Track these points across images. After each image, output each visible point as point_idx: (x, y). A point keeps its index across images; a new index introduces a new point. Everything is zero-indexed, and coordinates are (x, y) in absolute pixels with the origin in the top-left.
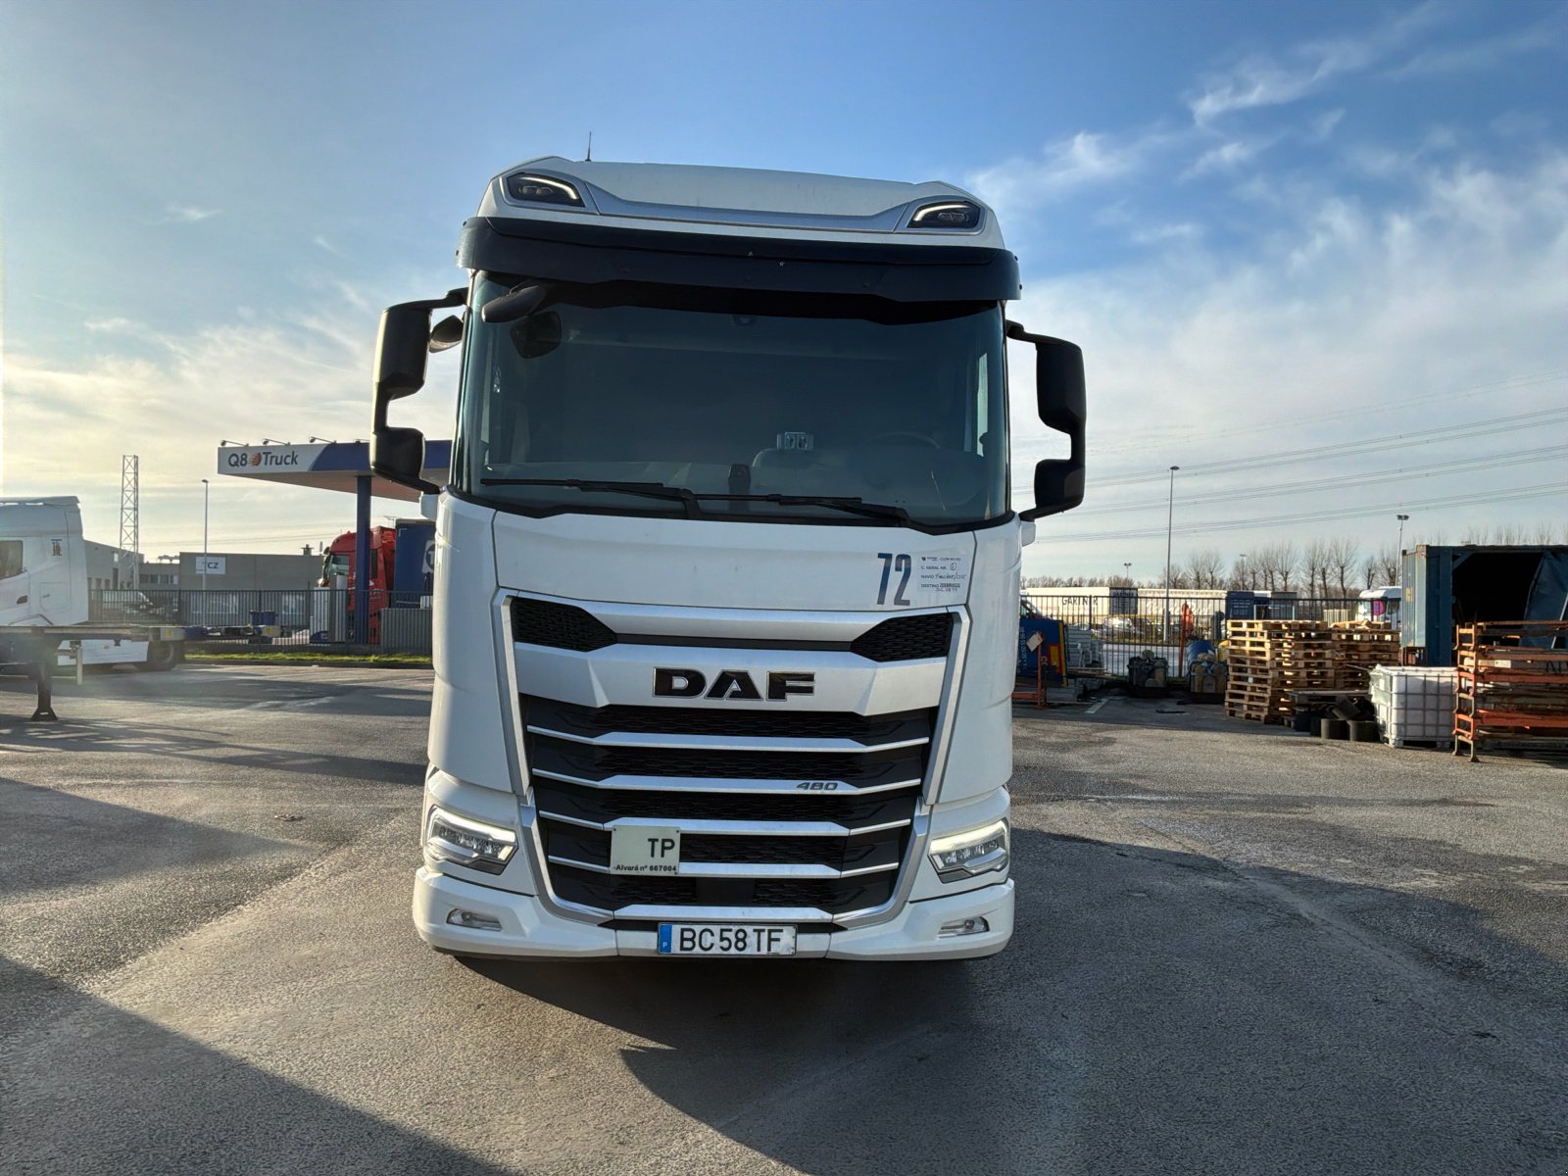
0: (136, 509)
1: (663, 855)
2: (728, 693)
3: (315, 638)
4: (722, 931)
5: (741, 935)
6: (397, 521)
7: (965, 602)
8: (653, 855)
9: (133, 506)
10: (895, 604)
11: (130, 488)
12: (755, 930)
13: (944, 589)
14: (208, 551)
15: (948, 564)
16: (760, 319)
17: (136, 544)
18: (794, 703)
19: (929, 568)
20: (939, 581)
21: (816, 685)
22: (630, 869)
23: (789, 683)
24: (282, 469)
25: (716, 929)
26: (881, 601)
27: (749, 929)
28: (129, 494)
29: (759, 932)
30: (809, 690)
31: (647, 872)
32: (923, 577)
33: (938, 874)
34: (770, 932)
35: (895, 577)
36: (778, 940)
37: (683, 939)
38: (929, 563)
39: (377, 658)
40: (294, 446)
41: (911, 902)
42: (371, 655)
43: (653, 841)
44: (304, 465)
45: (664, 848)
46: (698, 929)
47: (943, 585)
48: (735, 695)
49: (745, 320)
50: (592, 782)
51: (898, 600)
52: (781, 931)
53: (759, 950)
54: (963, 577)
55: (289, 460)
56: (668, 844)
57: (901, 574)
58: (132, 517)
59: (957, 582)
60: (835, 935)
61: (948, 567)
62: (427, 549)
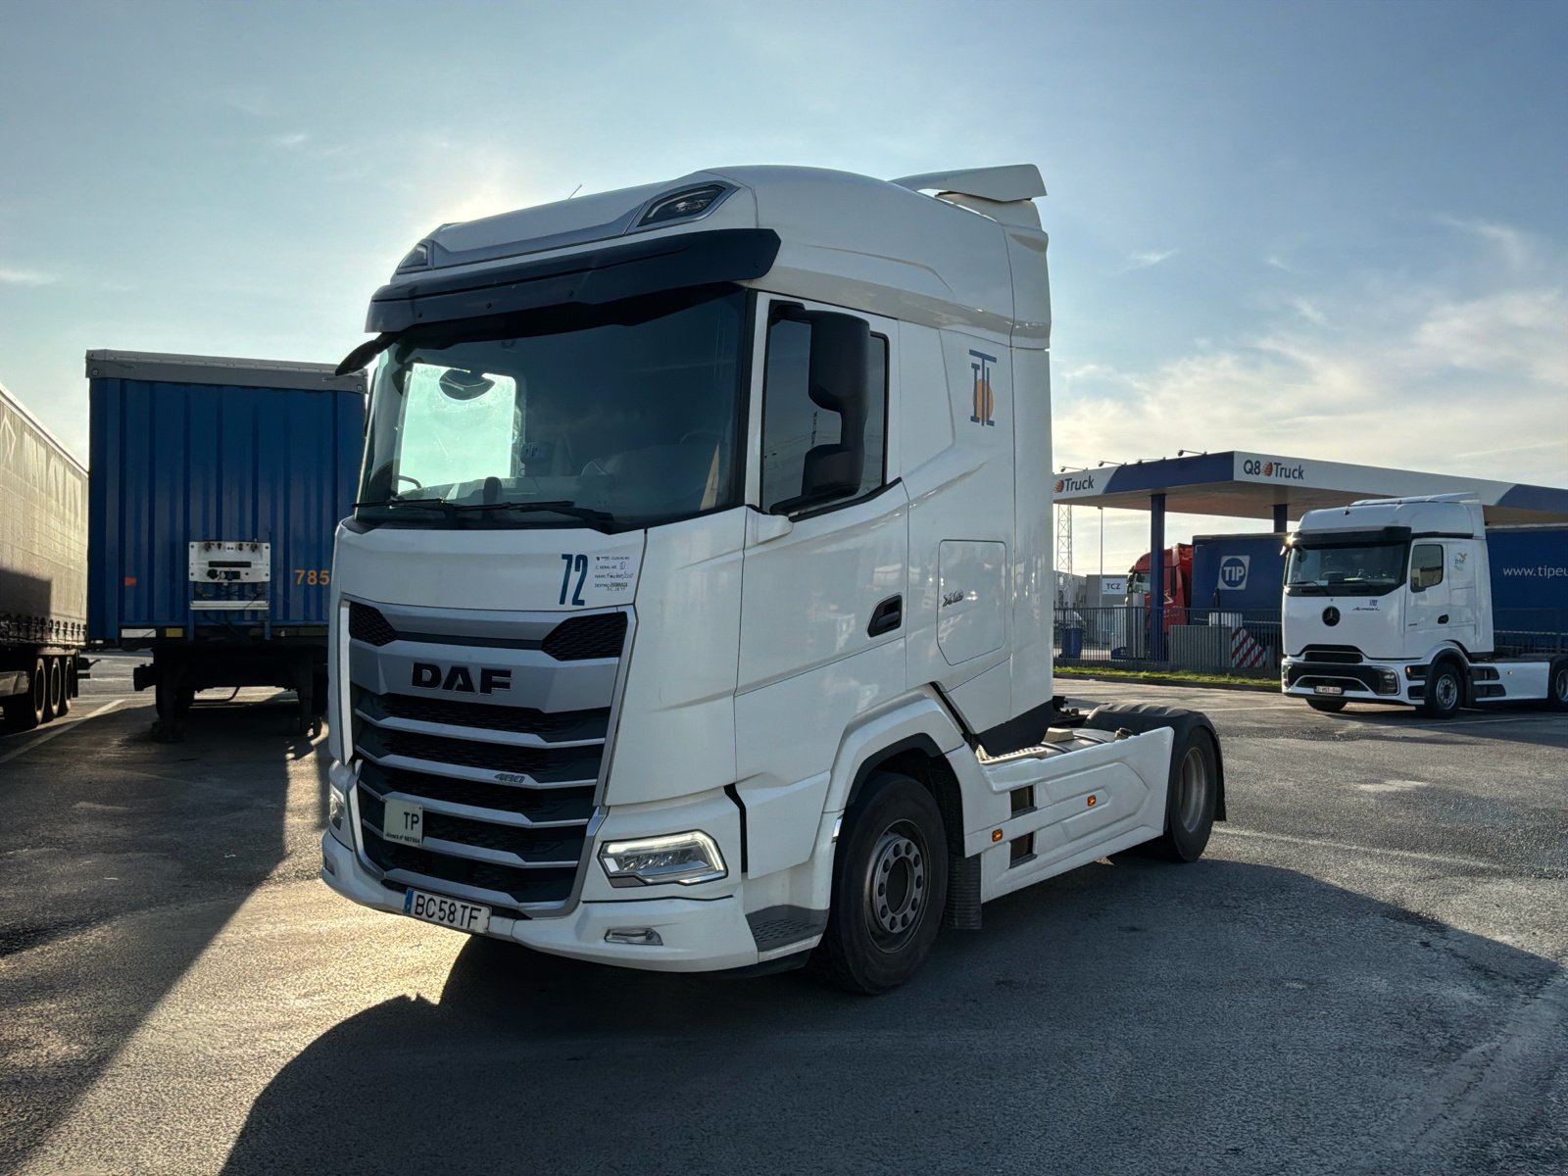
0: (1070, 537)
1: (412, 828)
2: (455, 686)
3: (1115, 653)
4: (442, 902)
5: (453, 909)
6: (1194, 537)
7: (632, 602)
8: (406, 827)
9: (1066, 534)
10: (574, 604)
11: (1065, 518)
12: (462, 906)
13: (614, 588)
14: (1104, 573)
15: (618, 563)
16: (519, 341)
17: (1070, 568)
18: (498, 698)
19: (602, 567)
20: (608, 581)
21: (513, 680)
22: (394, 836)
23: (495, 678)
24: (1082, 493)
25: (438, 899)
26: (562, 601)
27: (458, 904)
28: (1063, 523)
29: (465, 907)
30: (507, 685)
31: (403, 842)
32: (596, 576)
33: (609, 878)
34: (472, 909)
35: (575, 576)
36: (476, 918)
37: (418, 905)
38: (602, 562)
39: (1147, 674)
40: (1090, 471)
41: (584, 902)
42: (1142, 671)
43: (407, 814)
44: (1099, 488)
45: (413, 822)
46: (427, 896)
47: (613, 585)
48: (460, 688)
49: (508, 342)
50: (374, 757)
51: (576, 601)
52: (480, 910)
53: (461, 924)
54: (631, 576)
55: (1086, 485)
56: (415, 819)
57: (580, 573)
58: (1066, 544)
59: (625, 580)
60: (519, 923)
61: (618, 567)
62: (1222, 565)
